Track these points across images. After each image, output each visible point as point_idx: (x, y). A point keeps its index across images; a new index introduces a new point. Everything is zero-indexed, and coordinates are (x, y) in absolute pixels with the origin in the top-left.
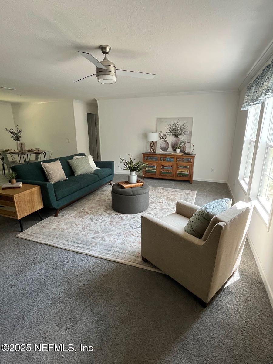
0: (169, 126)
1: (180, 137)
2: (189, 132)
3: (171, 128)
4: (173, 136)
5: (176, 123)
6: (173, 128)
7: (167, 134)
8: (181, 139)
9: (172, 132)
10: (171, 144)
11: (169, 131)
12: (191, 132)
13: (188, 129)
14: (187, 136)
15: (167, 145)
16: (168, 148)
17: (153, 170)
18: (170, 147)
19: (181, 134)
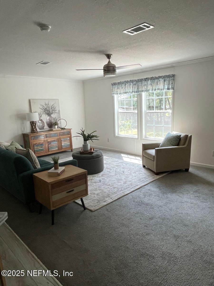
0: (42, 106)
1: (52, 115)
2: (58, 111)
3: (44, 108)
4: (46, 115)
5: (47, 104)
6: (46, 108)
7: (41, 113)
8: (53, 117)
9: (45, 112)
10: (46, 122)
11: (43, 111)
12: (59, 111)
13: (57, 109)
14: (57, 114)
15: (43, 123)
16: (44, 126)
17: (42, 148)
18: (46, 124)
19: (53, 113)
